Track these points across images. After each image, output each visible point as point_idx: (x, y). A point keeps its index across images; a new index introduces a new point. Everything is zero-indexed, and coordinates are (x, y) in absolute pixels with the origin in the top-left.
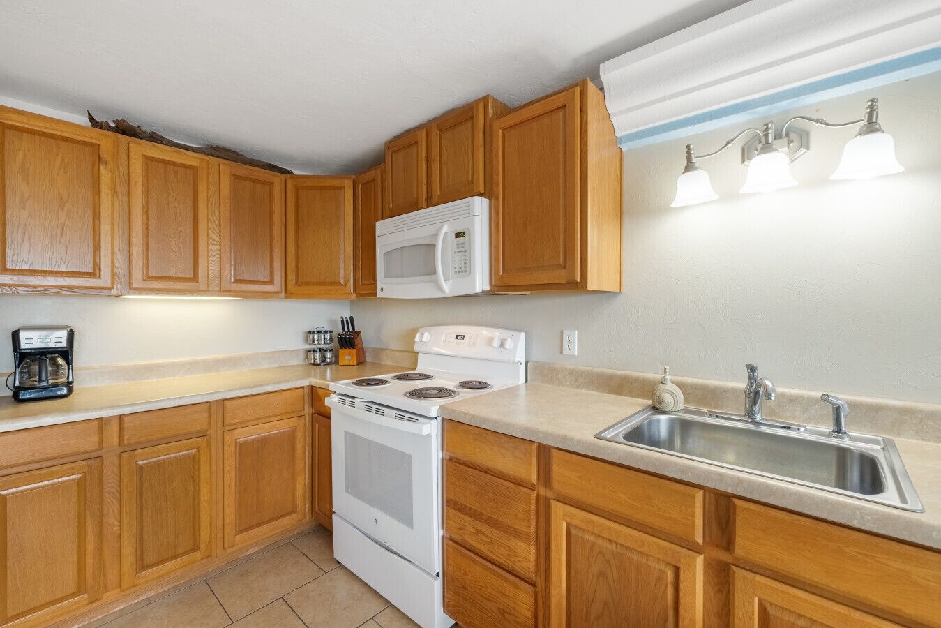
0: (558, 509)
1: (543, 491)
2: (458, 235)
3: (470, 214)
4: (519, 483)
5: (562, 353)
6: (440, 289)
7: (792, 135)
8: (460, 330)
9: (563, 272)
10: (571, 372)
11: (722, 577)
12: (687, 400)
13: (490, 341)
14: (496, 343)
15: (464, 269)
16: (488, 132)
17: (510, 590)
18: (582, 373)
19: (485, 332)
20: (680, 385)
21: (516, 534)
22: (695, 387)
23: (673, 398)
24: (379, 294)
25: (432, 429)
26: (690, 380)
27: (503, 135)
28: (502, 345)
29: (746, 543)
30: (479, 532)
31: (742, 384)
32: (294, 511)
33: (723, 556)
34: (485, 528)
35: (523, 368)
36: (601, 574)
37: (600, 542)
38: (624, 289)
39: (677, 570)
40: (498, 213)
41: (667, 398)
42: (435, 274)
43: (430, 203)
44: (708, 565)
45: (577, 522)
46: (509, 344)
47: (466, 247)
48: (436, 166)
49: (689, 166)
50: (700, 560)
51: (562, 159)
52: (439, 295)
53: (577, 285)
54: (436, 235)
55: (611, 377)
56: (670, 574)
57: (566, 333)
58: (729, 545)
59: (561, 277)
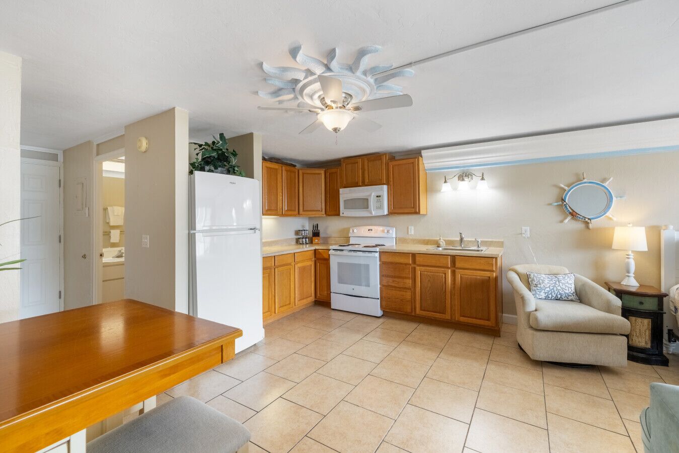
0: (418, 268)
1: (413, 266)
2: (377, 197)
3: (382, 190)
4: (406, 264)
5: (408, 234)
6: (371, 213)
7: (469, 176)
8: (370, 227)
9: (413, 209)
10: (411, 240)
11: (454, 273)
12: (446, 245)
13: (383, 231)
14: (386, 231)
15: (380, 207)
16: (387, 165)
17: (404, 293)
18: (415, 239)
19: (381, 228)
20: (445, 240)
21: (406, 278)
22: (448, 240)
23: (442, 243)
24: (341, 215)
25: (377, 255)
26: (446, 239)
27: (393, 168)
28: (388, 232)
29: (458, 264)
30: (393, 281)
31: (459, 239)
32: (311, 296)
33: (454, 269)
34: (396, 279)
35: (395, 239)
36: (429, 281)
37: (429, 273)
38: (428, 213)
39: (445, 274)
40: (391, 190)
41: (441, 243)
42: (368, 208)
43: (364, 184)
44: (451, 271)
45: (422, 270)
46: (391, 232)
47: (381, 200)
48: (366, 172)
49: (445, 182)
50: (450, 270)
51: (412, 177)
52: (371, 215)
53: (417, 213)
54: (370, 195)
55: (424, 240)
56: (444, 275)
57: (409, 227)
58: (455, 266)
59: (413, 210)
